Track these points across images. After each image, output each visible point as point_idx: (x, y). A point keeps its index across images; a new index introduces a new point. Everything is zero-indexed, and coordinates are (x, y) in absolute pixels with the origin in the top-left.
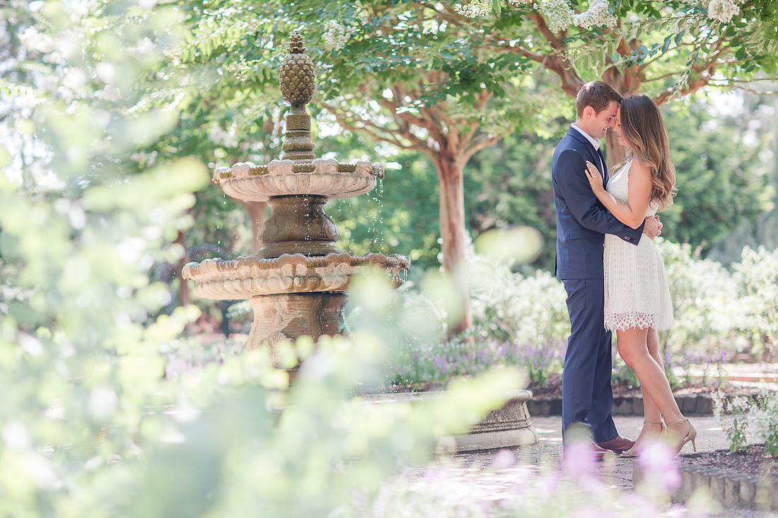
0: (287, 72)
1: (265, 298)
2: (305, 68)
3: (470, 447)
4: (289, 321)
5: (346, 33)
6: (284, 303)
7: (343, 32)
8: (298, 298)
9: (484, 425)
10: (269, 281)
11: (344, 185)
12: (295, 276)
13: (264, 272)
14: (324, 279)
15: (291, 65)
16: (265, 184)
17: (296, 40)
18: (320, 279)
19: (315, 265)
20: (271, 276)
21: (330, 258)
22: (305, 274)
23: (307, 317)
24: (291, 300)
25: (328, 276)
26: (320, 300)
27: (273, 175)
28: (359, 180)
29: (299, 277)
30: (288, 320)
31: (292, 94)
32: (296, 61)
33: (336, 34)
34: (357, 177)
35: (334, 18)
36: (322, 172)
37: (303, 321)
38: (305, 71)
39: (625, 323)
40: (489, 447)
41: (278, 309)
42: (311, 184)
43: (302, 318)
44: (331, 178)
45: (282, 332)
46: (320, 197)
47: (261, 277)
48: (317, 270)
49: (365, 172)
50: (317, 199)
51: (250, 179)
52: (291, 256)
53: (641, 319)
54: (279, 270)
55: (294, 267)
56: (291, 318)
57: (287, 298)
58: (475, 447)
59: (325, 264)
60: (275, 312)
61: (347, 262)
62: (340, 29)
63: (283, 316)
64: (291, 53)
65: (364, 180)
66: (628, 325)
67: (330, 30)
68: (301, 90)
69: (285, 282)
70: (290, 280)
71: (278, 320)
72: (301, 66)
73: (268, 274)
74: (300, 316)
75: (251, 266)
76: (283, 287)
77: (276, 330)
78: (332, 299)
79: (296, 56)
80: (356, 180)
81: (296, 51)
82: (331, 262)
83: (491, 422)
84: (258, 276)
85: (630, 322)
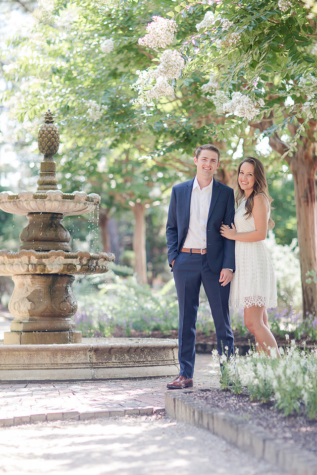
0: (41, 135)
1: (19, 276)
2: (52, 133)
3: (123, 376)
4: (31, 291)
5: (101, 109)
6: (29, 279)
7: (99, 109)
8: (37, 277)
9: (137, 362)
10: (14, 266)
11: (68, 207)
12: (30, 263)
13: (12, 260)
15: (43, 131)
16: (18, 205)
17: (48, 115)
18: (45, 266)
19: (41, 257)
20: (15, 263)
21: (51, 253)
22: (36, 263)
23: (42, 289)
24: (33, 278)
25: (51, 264)
26: (51, 279)
27: (23, 200)
28: (78, 204)
29: (32, 264)
30: (31, 290)
31: (43, 149)
32: (47, 129)
33: (95, 110)
34: (77, 202)
35: (95, 99)
36: (52, 199)
37: (40, 291)
38: (52, 134)
39: (249, 303)
40: (138, 376)
41: (25, 283)
42: (46, 206)
44: (58, 203)
45: (27, 298)
46: (57, 214)
47: (9, 264)
48: (44, 260)
49: (83, 199)
50: (55, 215)
51: (10, 202)
52: (27, 251)
53: (259, 300)
54: (20, 259)
55: (29, 258)
56: (33, 289)
57: (31, 276)
58: (127, 376)
59: (47, 257)
60: (24, 285)
61: (63, 256)
62: (97, 107)
63: (29, 288)
64: (45, 123)
65: (82, 205)
66: (251, 304)
67: (92, 107)
68: (49, 148)
69: (23, 267)
70: (26, 266)
71: (25, 290)
72: (50, 132)
73: (14, 262)
74: (39, 288)
75: (4, 257)
76: (23, 271)
77: (24, 296)
78: (59, 279)
79: (47, 125)
81: (47, 122)
82: (51, 256)
83: (142, 360)
84: (8, 263)
85: (252, 302)
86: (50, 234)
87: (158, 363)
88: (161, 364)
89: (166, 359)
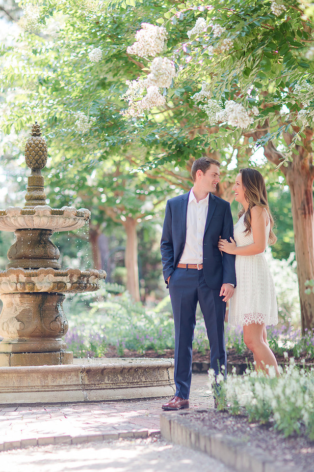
0: (28, 148)
1: (7, 295)
2: (39, 146)
3: (116, 398)
4: (20, 311)
6: (17, 298)
7: (87, 121)
8: (26, 296)
9: (130, 383)
10: (2, 285)
11: (57, 223)
12: (18, 282)
14: (36, 285)
15: (30, 144)
16: (6, 222)
17: (35, 127)
18: (34, 284)
19: (30, 276)
20: (3, 281)
21: (41, 271)
22: (24, 281)
23: (32, 309)
24: (22, 297)
25: (40, 282)
26: (40, 298)
27: (10, 216)
28: (68, 220)
29: (20, 283)
30: (20, 309)
31: (31, 163)
32: (34, 142)
33: (84, 121)
34: (66, 218)
35: (84, 110)
36: (41, 215)
37: (29, 311)
38: (39, 148)
39: (249, 320)
40: (132, 398)
41: (14, 303)
42: (34, 222)
43: (29, 309)
44: (47, 218)
45: (16, 318)
46: (46, 230)
48: (33, 279)
49: (72, 215)
50: (44, 232)
52: (15, 269)
53: (260, 318)
54: (8, 278)
55: (18, 276)
56: (22, 309)
57: (19, 295)
58: (120, 397)
59: (37, 275)
60: (12, 304)
61: (52, 274)
62: (86, 118)
63: (17, 307)
64: (32, 136)
65: (71, 220)
66: (250, 322)
67: (80, 119)
68: (37, 161)
69: (11, 286)
70: (15, 285)
71: (13, 310)
72: (37, 145)
74: (28, 307)
76: (11, 289)
77: (12, 316)
78: (49, 297)
79: (34, 138)
80: (65, 220)
81: (34, 135)
82: (40, 274)
83: (136, 381)
85: (252, 319)
86: (39, 251)
87: (152, 384)
88: (155, 385)
89: (160, 379)
